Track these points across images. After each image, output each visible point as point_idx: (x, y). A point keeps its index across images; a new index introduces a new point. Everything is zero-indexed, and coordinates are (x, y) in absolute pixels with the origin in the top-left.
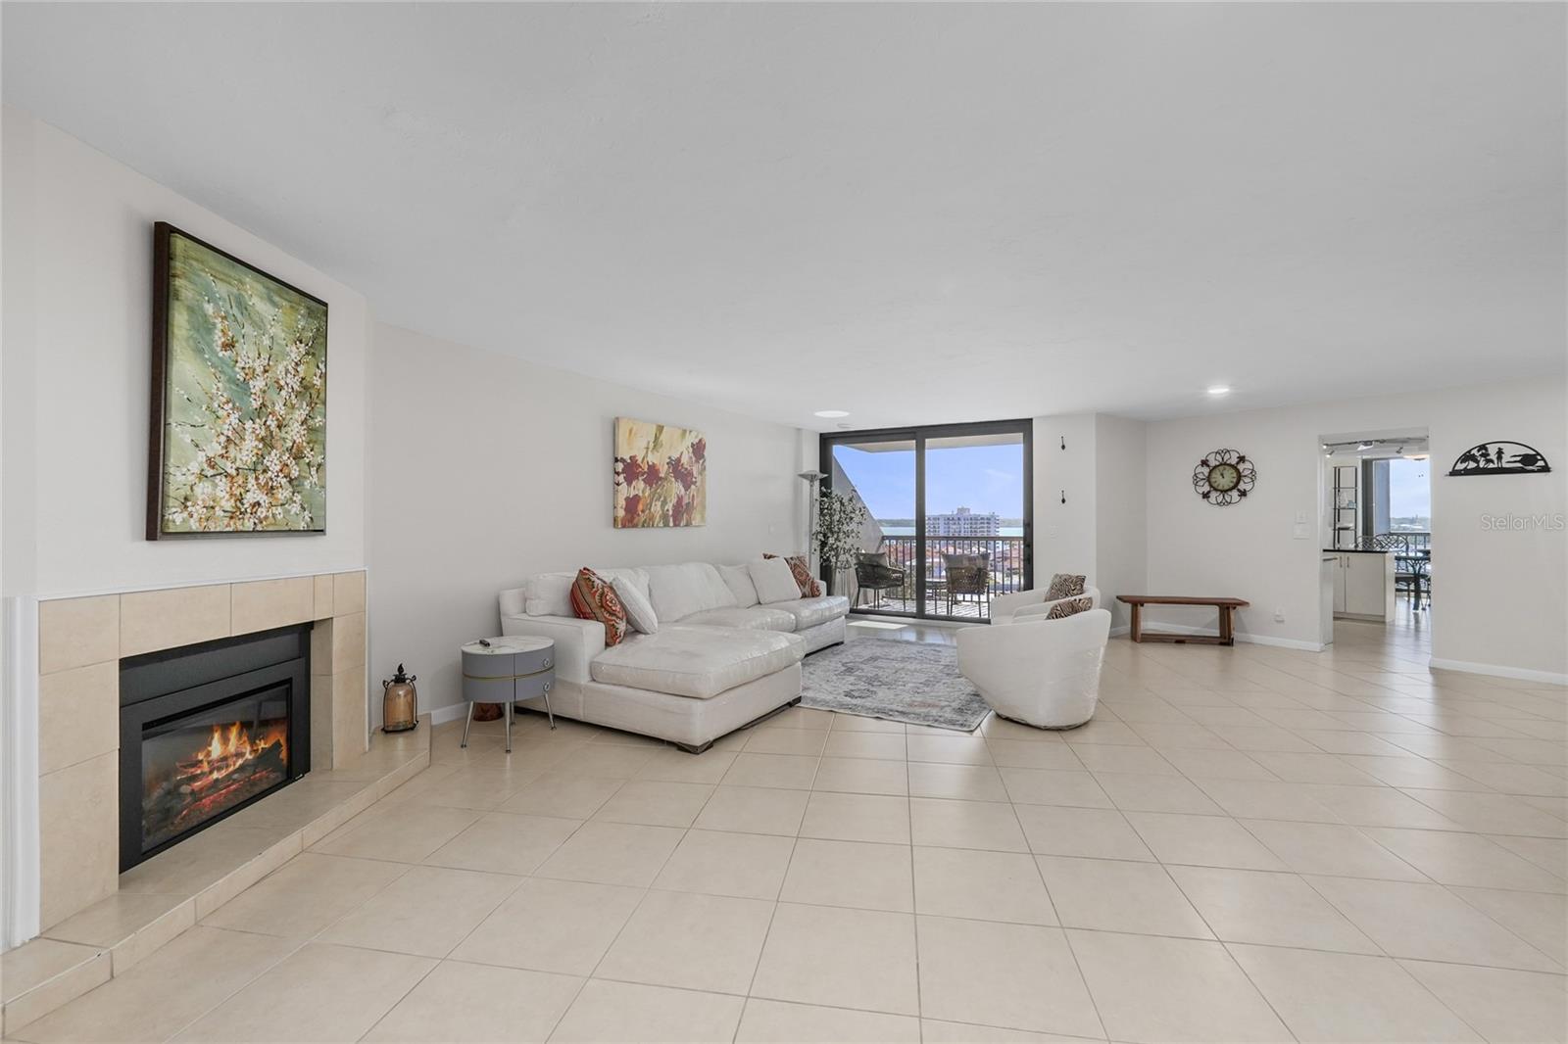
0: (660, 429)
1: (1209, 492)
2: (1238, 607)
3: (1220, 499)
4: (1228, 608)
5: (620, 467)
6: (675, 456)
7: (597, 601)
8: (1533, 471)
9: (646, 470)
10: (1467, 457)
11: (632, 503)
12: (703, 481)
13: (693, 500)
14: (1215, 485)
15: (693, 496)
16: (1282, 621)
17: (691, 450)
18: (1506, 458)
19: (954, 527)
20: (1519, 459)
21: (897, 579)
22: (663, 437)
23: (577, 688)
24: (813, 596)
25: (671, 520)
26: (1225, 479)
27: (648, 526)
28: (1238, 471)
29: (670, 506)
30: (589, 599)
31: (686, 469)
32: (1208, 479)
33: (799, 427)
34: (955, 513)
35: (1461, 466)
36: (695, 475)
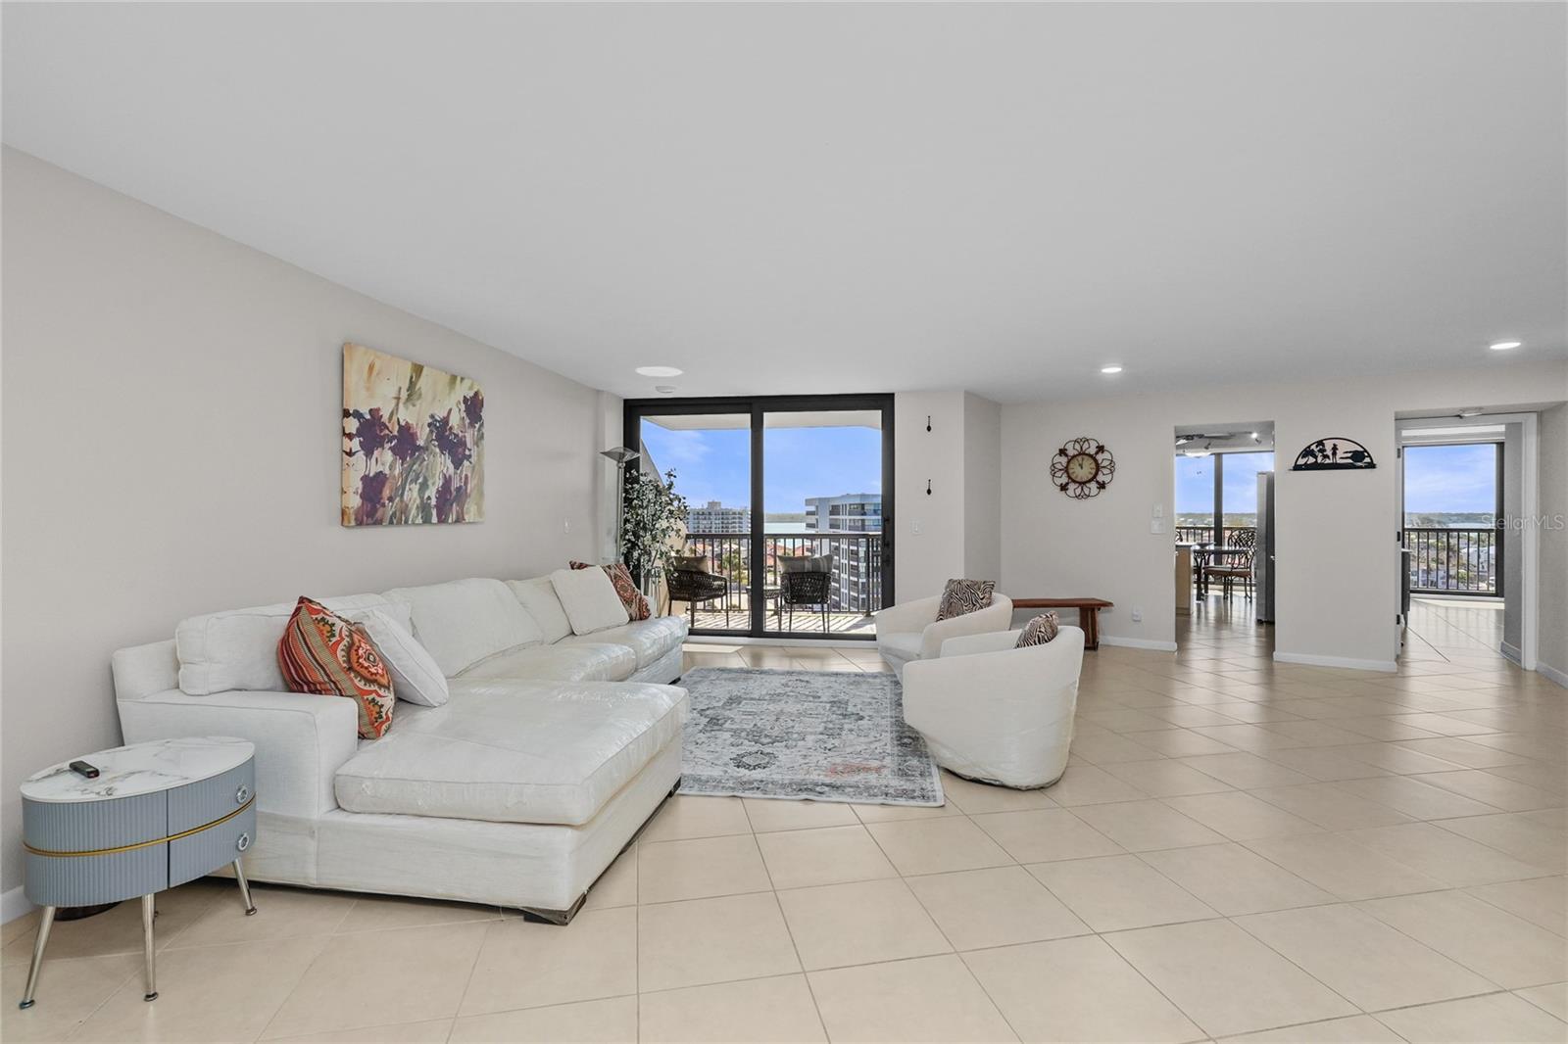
0: (418, 369)
1: (1067, 484)
2: (1102, 608)
3: (1078, 491)
4: (1093, 610)
5: (352, 425)
6: (440, 414)
7: (341, 659)
8: (1361, 467)
9: (396, 433)
10: (1307, 452)
11: (373, 487)
12: (480, 455)
13: (466, 483)
14: (1073, 477)
15: (466, 476)
16: (1139, 621)
17: (463, 407)
18: (1340, 454)
19: (705, 522)
20: (1349, 455)
21: (720, 588)
22: (423, 384)
23: (310, 830)
24: (641, 619)
25: (434, 512)
26: (1083, 471)
27: (399, 523)
28: (1096, 461)
29: (432, 492)
30: (324, 656)
31: (456, 436)
32: (1066, 470)
33: (600, 388)
34: (706, 506)
35: (1301, 461)
36: (469, 446)
